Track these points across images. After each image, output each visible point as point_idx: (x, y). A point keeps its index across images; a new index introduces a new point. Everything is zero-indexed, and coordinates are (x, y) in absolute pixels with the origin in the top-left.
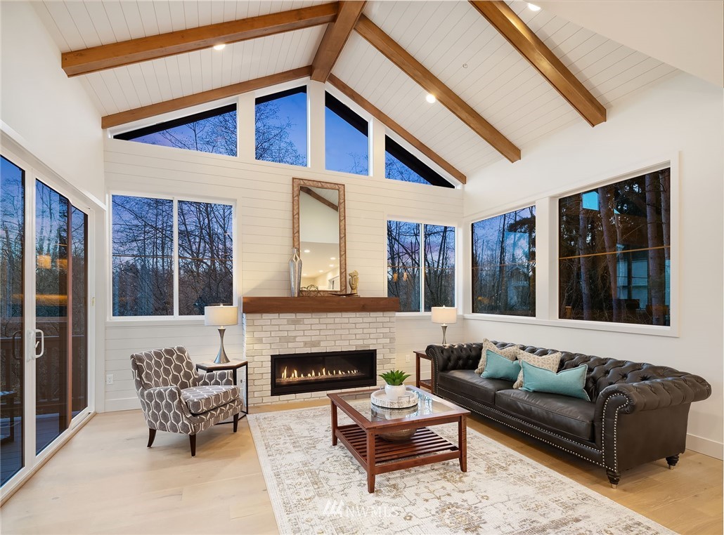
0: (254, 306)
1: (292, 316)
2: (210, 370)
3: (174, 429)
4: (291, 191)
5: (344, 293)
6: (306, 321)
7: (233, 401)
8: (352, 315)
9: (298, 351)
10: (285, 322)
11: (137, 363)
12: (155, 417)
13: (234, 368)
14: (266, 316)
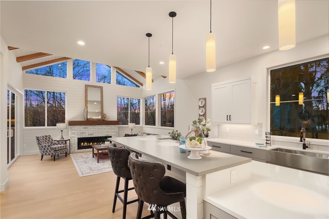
0: (72, 123)
1: (84, 126)
2: (58, 141)
3: (49, 154)
4: (85, 89)
5: (102, 119)
6: (89, 128)
7: (65, 149)
8: (104, 126)
9: (86, 137)
10: (82, 128)
11: (38, 139)
12: (43, 152)
13: (66, 141)
14: (76, 126)
